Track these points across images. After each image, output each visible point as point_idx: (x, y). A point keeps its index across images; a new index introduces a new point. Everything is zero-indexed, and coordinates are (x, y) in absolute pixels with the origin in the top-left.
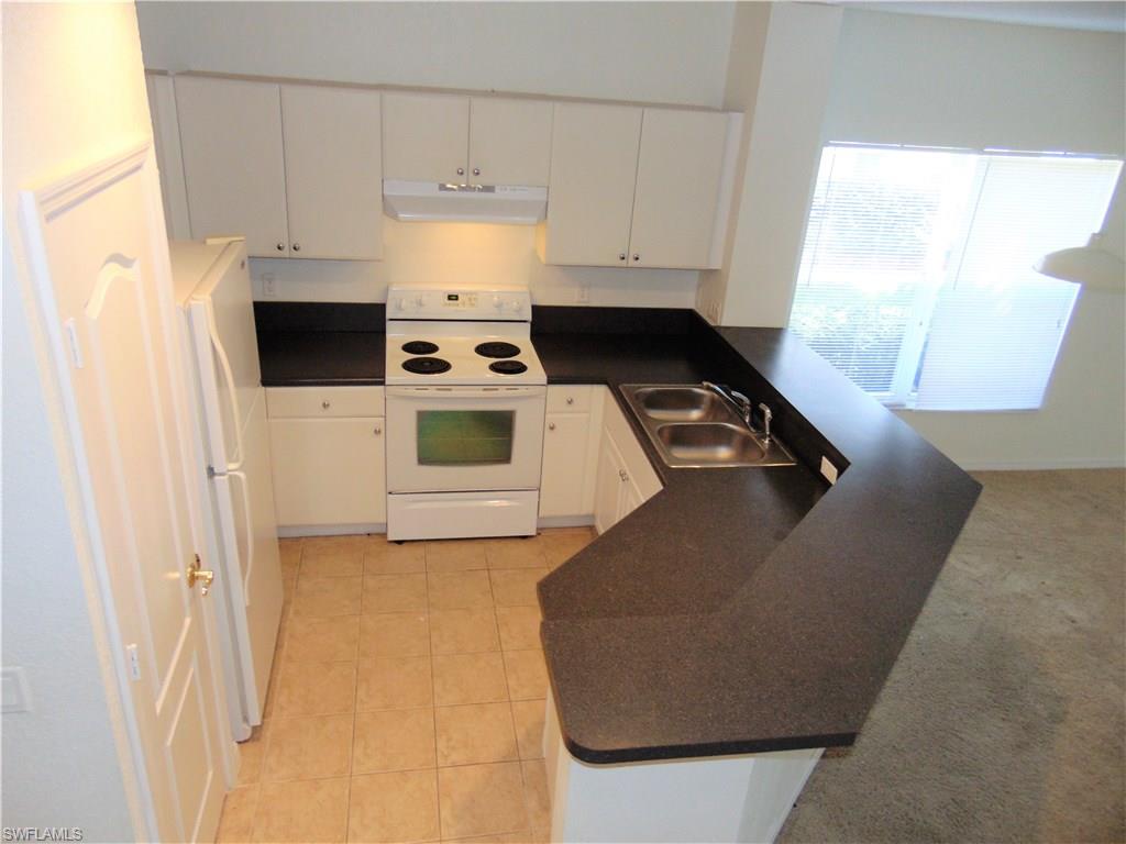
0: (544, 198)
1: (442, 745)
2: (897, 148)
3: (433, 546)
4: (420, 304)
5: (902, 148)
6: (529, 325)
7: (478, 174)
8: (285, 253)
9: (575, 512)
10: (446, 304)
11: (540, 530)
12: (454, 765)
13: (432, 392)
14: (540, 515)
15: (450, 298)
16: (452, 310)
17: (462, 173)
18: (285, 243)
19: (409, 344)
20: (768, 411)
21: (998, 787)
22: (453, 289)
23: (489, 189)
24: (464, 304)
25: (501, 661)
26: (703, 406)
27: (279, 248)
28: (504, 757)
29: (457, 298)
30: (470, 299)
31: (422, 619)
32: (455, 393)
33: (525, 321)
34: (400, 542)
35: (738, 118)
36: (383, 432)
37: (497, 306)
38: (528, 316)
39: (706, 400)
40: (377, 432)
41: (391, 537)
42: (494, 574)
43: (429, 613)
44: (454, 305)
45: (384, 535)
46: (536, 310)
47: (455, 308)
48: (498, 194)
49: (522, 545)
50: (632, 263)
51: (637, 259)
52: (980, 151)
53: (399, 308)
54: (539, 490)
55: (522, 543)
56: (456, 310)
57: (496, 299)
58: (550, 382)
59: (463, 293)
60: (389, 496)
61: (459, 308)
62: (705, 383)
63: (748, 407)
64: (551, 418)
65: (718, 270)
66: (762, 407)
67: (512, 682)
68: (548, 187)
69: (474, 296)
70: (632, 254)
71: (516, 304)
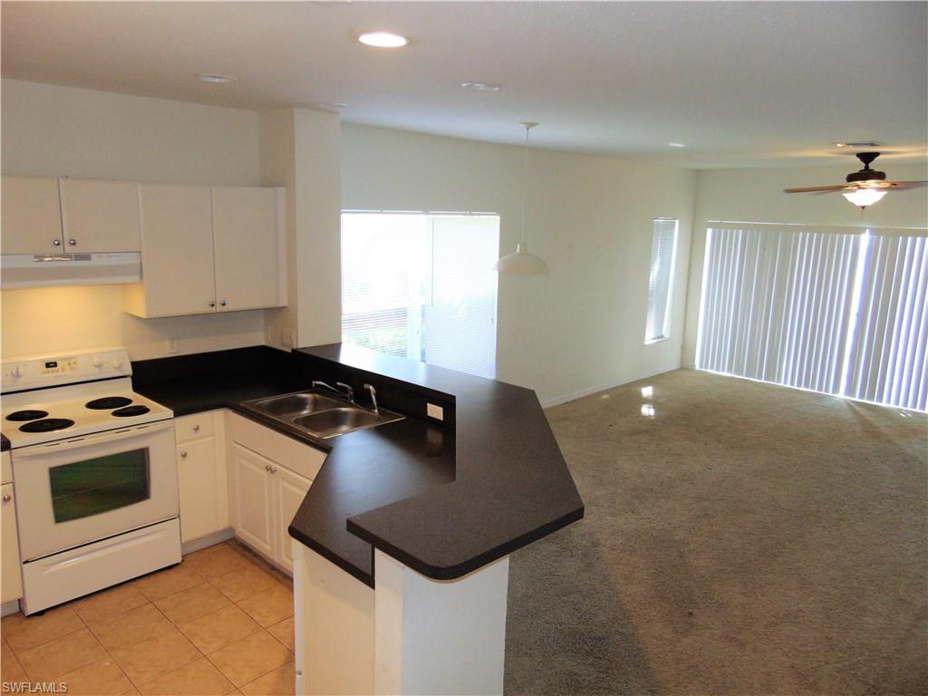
0: (137, 262)
2: (378, 213)
3: (80, 604)
4: (17, 375)
5: (381, 213)
6: (130, 379)
7: (74, 244)
9: (212, 529)
10: (44, 372)
11: (182, 557)
13: (64, 445)
14: (183, 541)
15: (48, 365)
16: (51, 377)
17: (58, 244)
19: (12, 415)
20: (372, 390)
21: (591, 592)
22: (50, 357)
23: (86, 257)
24: (63, 369)
25: (210, 664)
26: (308, 407)
29: (55, 365)
30: (69, 364)
31: (107, 663)
32: (88, 441)
33: (126, 377)
34: (41, 613)
35: (281, 191)
36: (12, 497)
37: (98, 367)
38: (130, 372)
39: (309, 401)
40: (6, 499)
41: (30, 610)
42: (158, 604)
43: (110, 656)
44: (53, 372)
45: (21, 611)
46: (135, 365)
47: (55, 374)
48: (95, 261)
49: (171, 574)
50: (219, 308)
51: (224, 304)
52: (426, 211)
54: (179, 517)
55: (171, 572)
56: (57, 377)
57: (96, 360)
58: (177, 414)
59: (61, 359)
60: (26, 562)
61: (58, 374)
62: (314, 382)
63: (352, 393)
64: (182, 447)
65: (284, 307)
66: (366, 386)
67: (229, 674)
68: (140, 252)
69: (73, 360)
70: (219, 301)
71: (116, 363)
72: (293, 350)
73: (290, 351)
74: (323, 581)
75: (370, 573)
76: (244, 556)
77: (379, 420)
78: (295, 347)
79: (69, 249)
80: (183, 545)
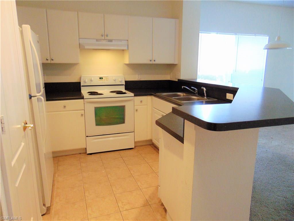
0: (127, 43)
1: (120, 204)
3: (102, 154)
4: (91, 81)
6: (124, 86)
7: (107, 36)
8: (49, 62)
9: (146, 139)
10: (99, 80)
11: (135, 147)
12: (126, 210)
15: (100, 78)
17: (103, 36)
18: (49, 58)
20: (205, 89)
22: (101, 76)
23: (111, 41)
24: (104, 80)
25: (134, 179)
27: (47, 60)
28: (144, 205)
29: (102, 78)
30: (106, 79)
31: (103, 172)
33: (123, 85)
34: (91, 154)
36: (84, 114)
37: (114, 80)
38: (124, 83)
40: (82, 115)
41: (88, 152)
42: (124, 158)
43: (105, 170)
45: (86, 152)
46: (126, 82)
47: (102, 81)
48: (114, 42)
50: (153, 62)
51: (155, 61)
53: (85, 82)
54: (134, 132)
55: (130, 150)
56: (102, 82)
57: (114, 78)
58: (135, 96)
59: (104, 77)
60: (87, 137)
61: (103, 81)
62: (183, 87)
63: (197, 91)
64: (136, 107)
65: (177, 64)
66: (202, 88)
67: (139, 184)
68: (128, 40)
69: (108, 78)
70: (153, 59)
71: (120, 80)
72: (178, 79)
73: (177, 80)
74: (168, 146)
75: (182, 137)
76: (155, 150)
77: (206, 100)
78: (179, 79)
79: (106, 38)
80: (135, 142)
